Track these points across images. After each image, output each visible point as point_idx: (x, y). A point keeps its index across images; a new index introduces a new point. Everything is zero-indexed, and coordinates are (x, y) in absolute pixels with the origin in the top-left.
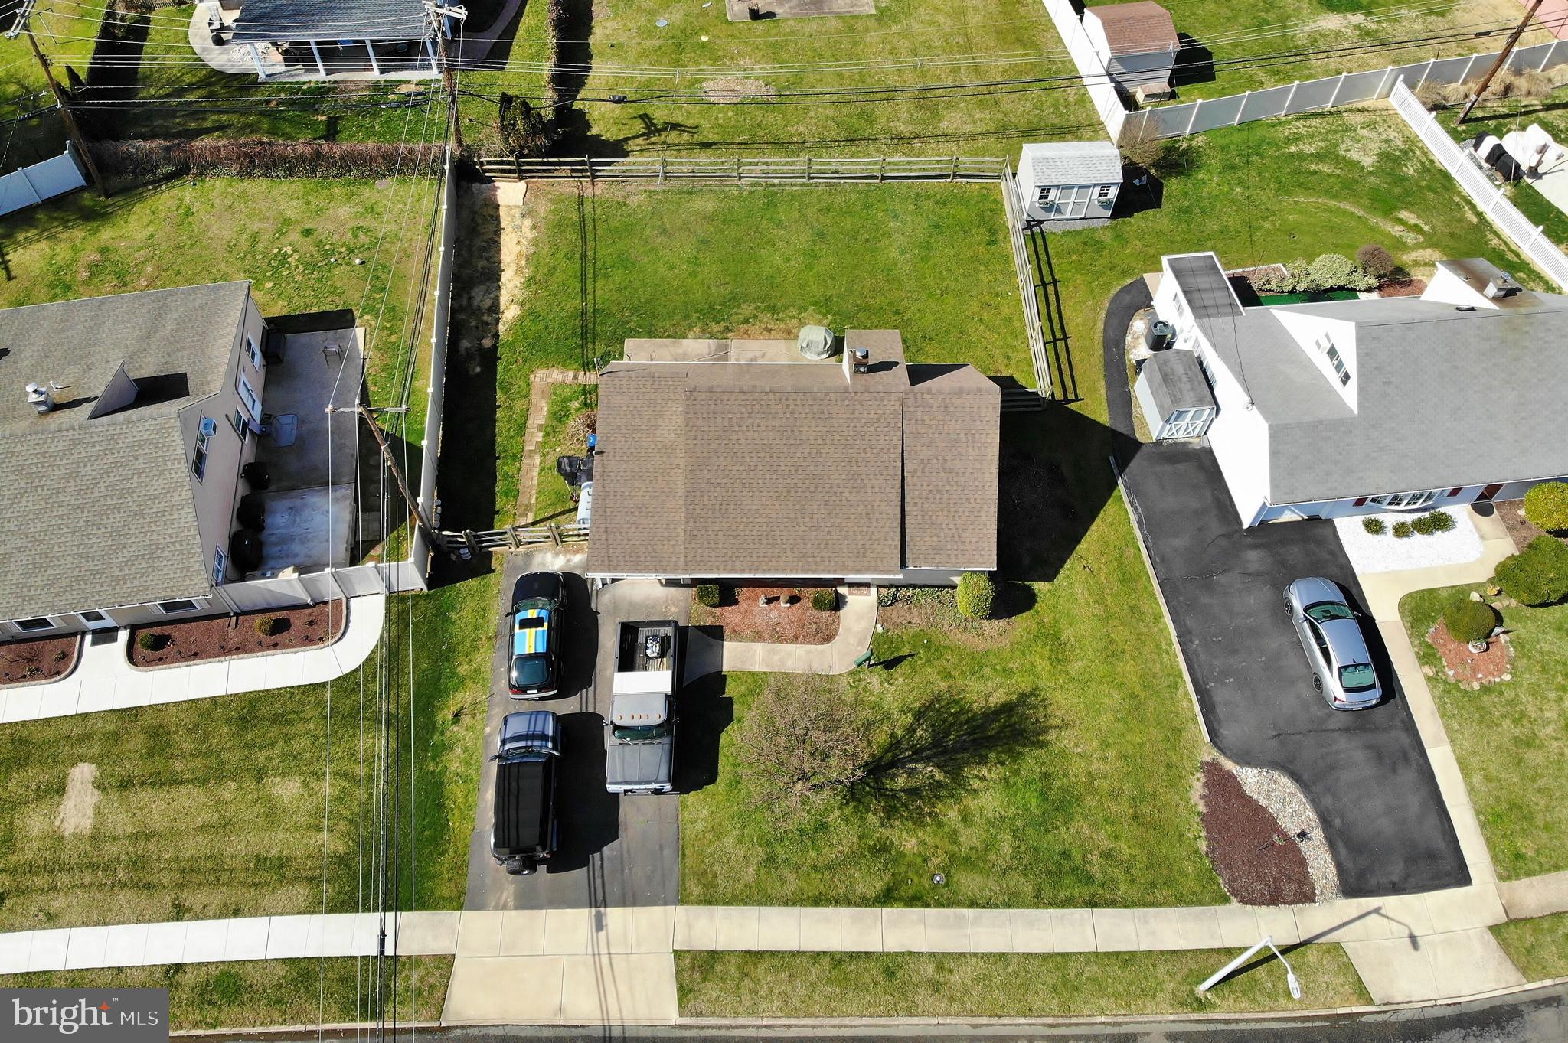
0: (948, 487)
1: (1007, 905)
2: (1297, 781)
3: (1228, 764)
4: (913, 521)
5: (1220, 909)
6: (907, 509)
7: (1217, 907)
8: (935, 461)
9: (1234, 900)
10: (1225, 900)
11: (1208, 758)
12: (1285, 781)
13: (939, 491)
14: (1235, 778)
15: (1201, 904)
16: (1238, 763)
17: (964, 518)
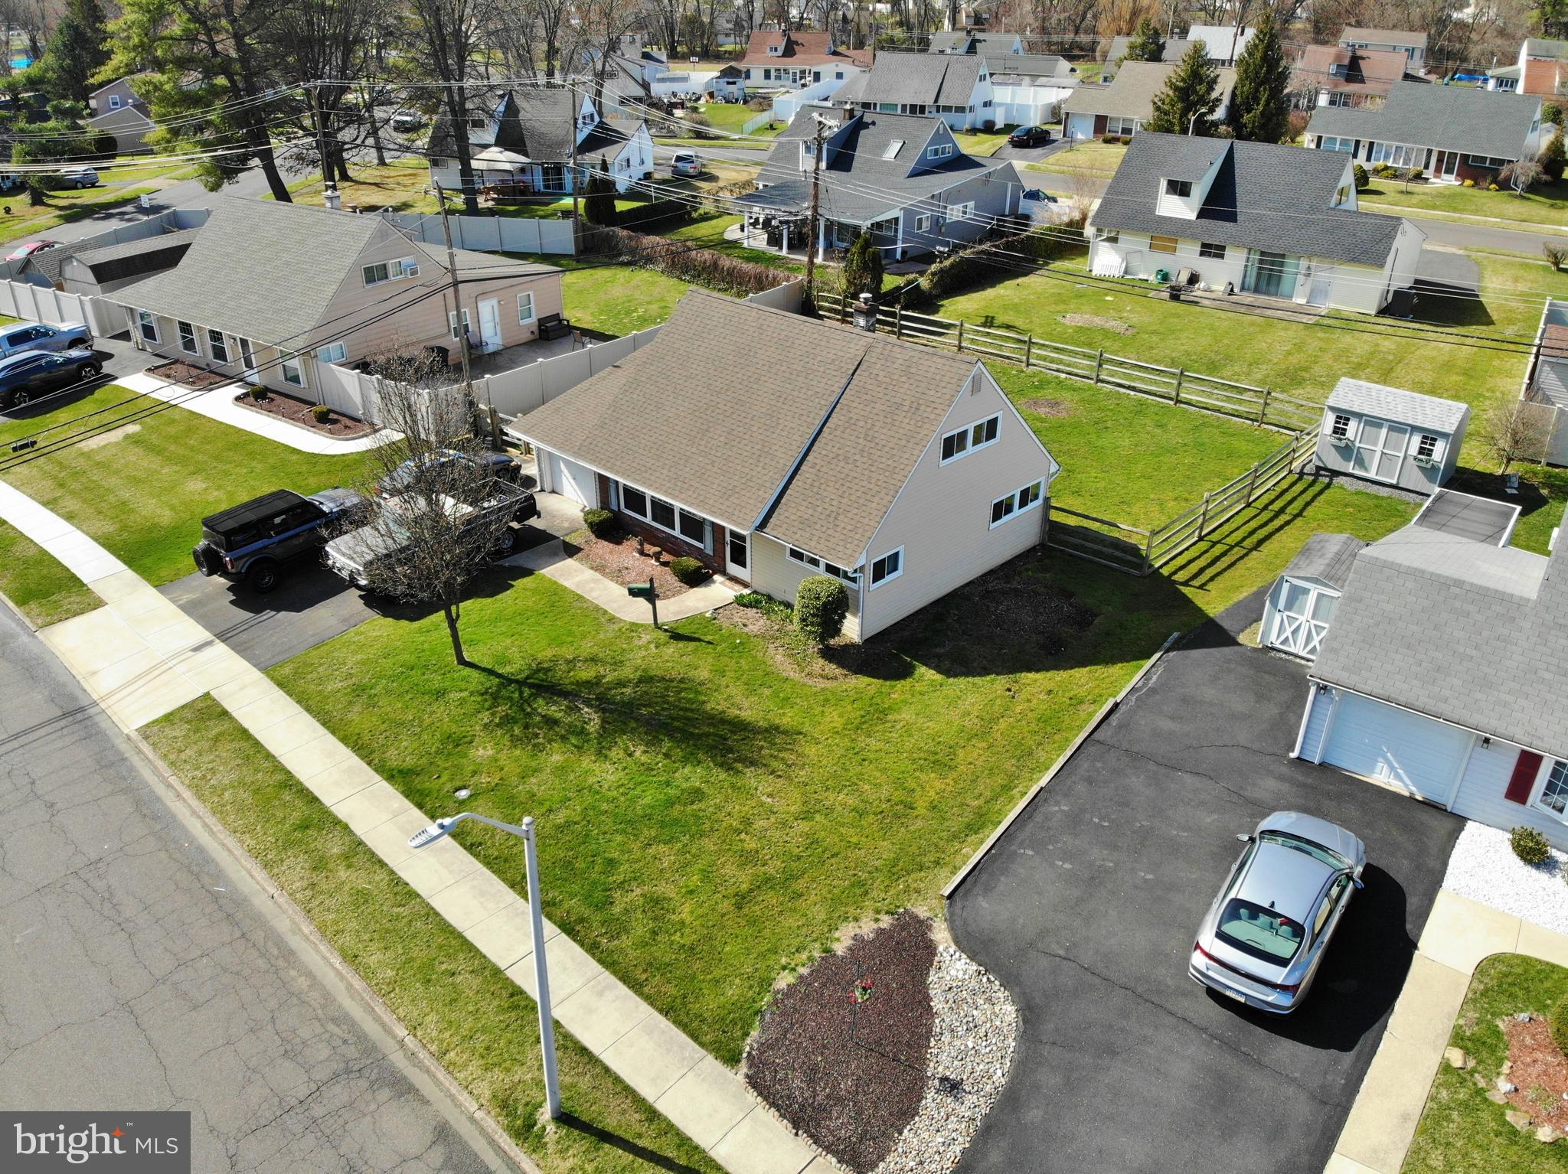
0: (857, 457)
1: (489, 862)
2: (1026, 1021)
3: (941, 935)
4: (800, 484)
5: (710, 1063)
6: (803, 468)
7: (710, 1058)
8: (862, 424)
9: (743, 1068)
10: (731, 1059)
11: (922, 912)
12: (1008, 1011)
13: (846, 458)
14: (934, 954)
15: (695, 1037)
16: (957, 942)
17: (853, 498)
